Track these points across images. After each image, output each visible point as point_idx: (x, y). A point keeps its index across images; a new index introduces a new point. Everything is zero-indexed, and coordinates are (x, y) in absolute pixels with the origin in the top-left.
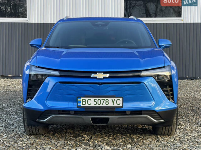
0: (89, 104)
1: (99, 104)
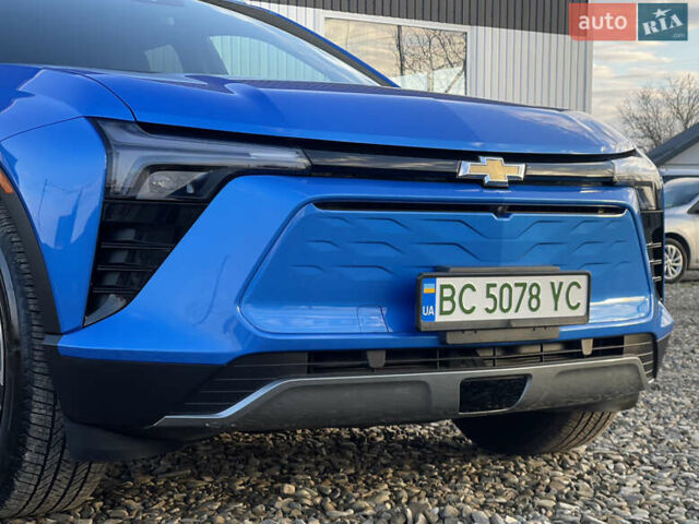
0: (468, 309)
1: (505, 306)
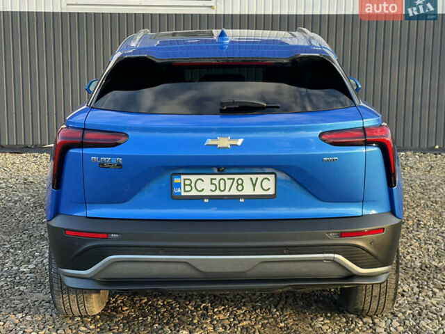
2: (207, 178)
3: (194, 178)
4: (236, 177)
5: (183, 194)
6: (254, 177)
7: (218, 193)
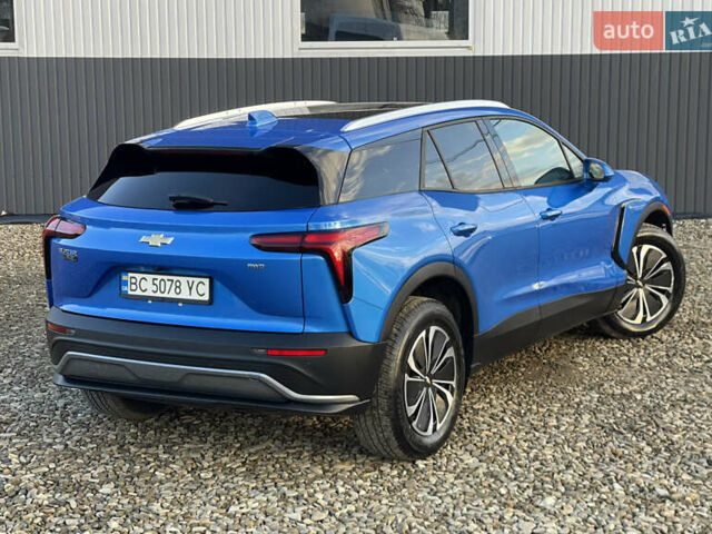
2: (150, 277)
3: (139, 276)
4: (175, 278)
5: (130, 293)
6: (191, 279)
7: (159, 294)
